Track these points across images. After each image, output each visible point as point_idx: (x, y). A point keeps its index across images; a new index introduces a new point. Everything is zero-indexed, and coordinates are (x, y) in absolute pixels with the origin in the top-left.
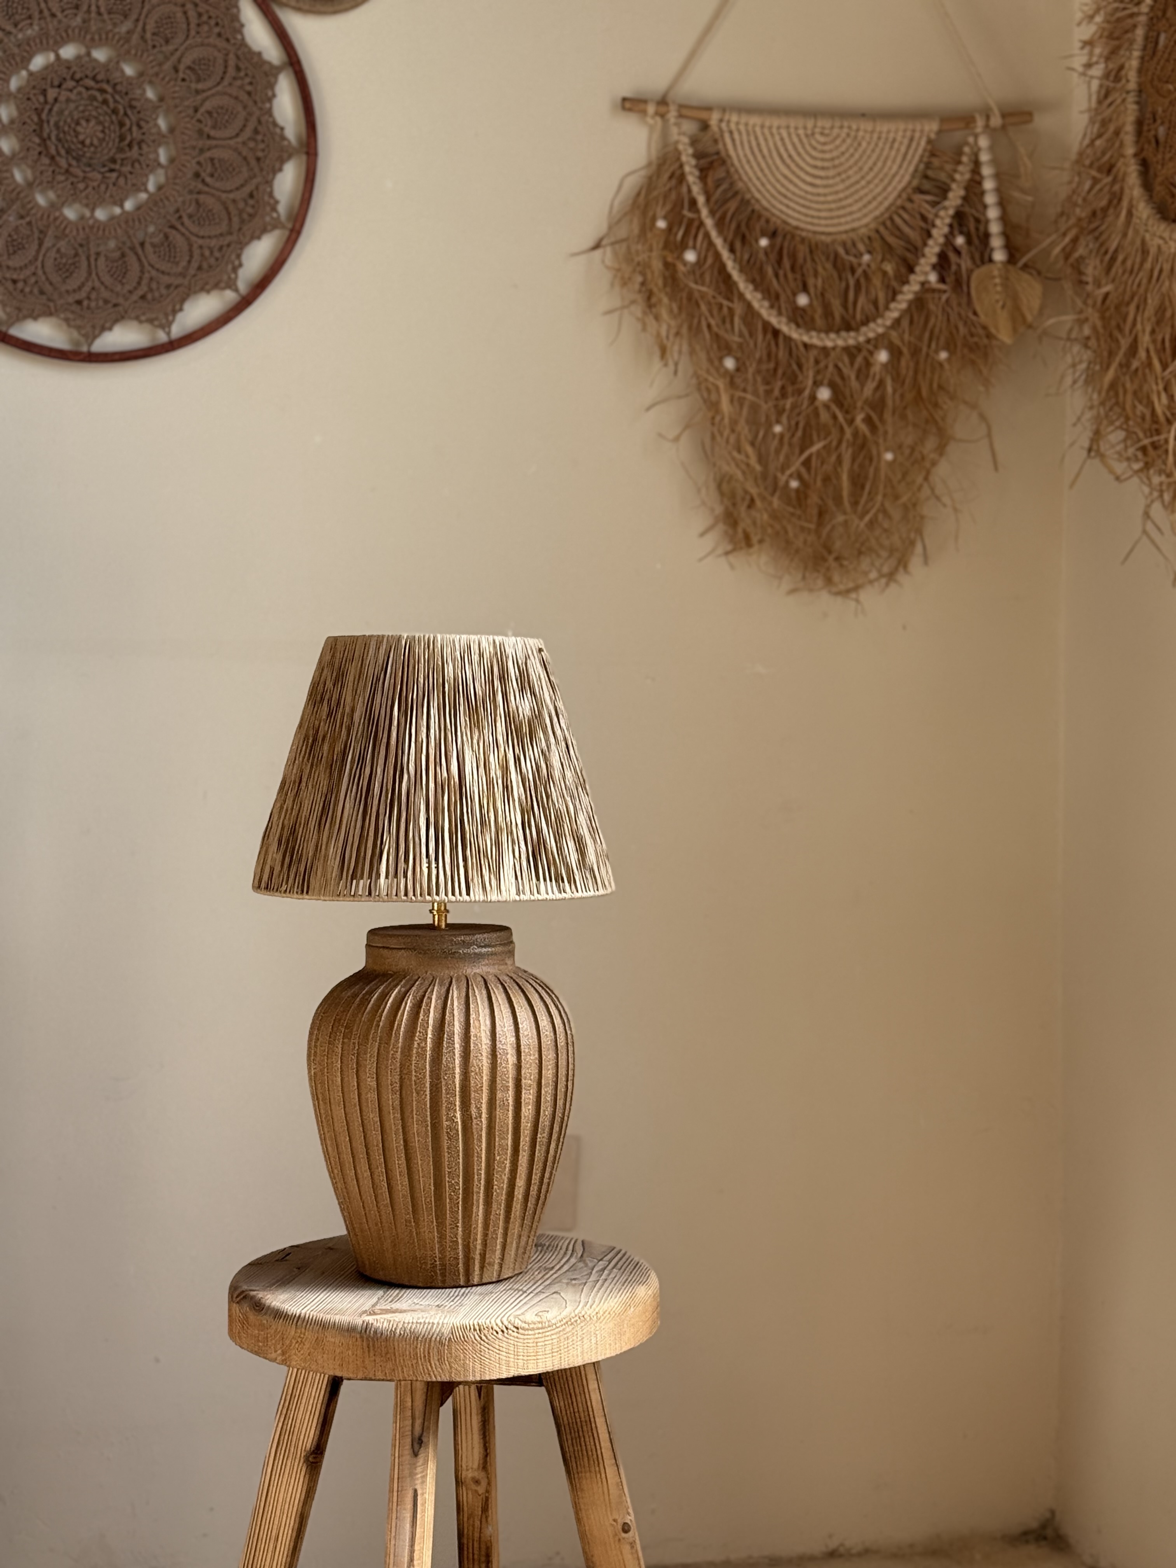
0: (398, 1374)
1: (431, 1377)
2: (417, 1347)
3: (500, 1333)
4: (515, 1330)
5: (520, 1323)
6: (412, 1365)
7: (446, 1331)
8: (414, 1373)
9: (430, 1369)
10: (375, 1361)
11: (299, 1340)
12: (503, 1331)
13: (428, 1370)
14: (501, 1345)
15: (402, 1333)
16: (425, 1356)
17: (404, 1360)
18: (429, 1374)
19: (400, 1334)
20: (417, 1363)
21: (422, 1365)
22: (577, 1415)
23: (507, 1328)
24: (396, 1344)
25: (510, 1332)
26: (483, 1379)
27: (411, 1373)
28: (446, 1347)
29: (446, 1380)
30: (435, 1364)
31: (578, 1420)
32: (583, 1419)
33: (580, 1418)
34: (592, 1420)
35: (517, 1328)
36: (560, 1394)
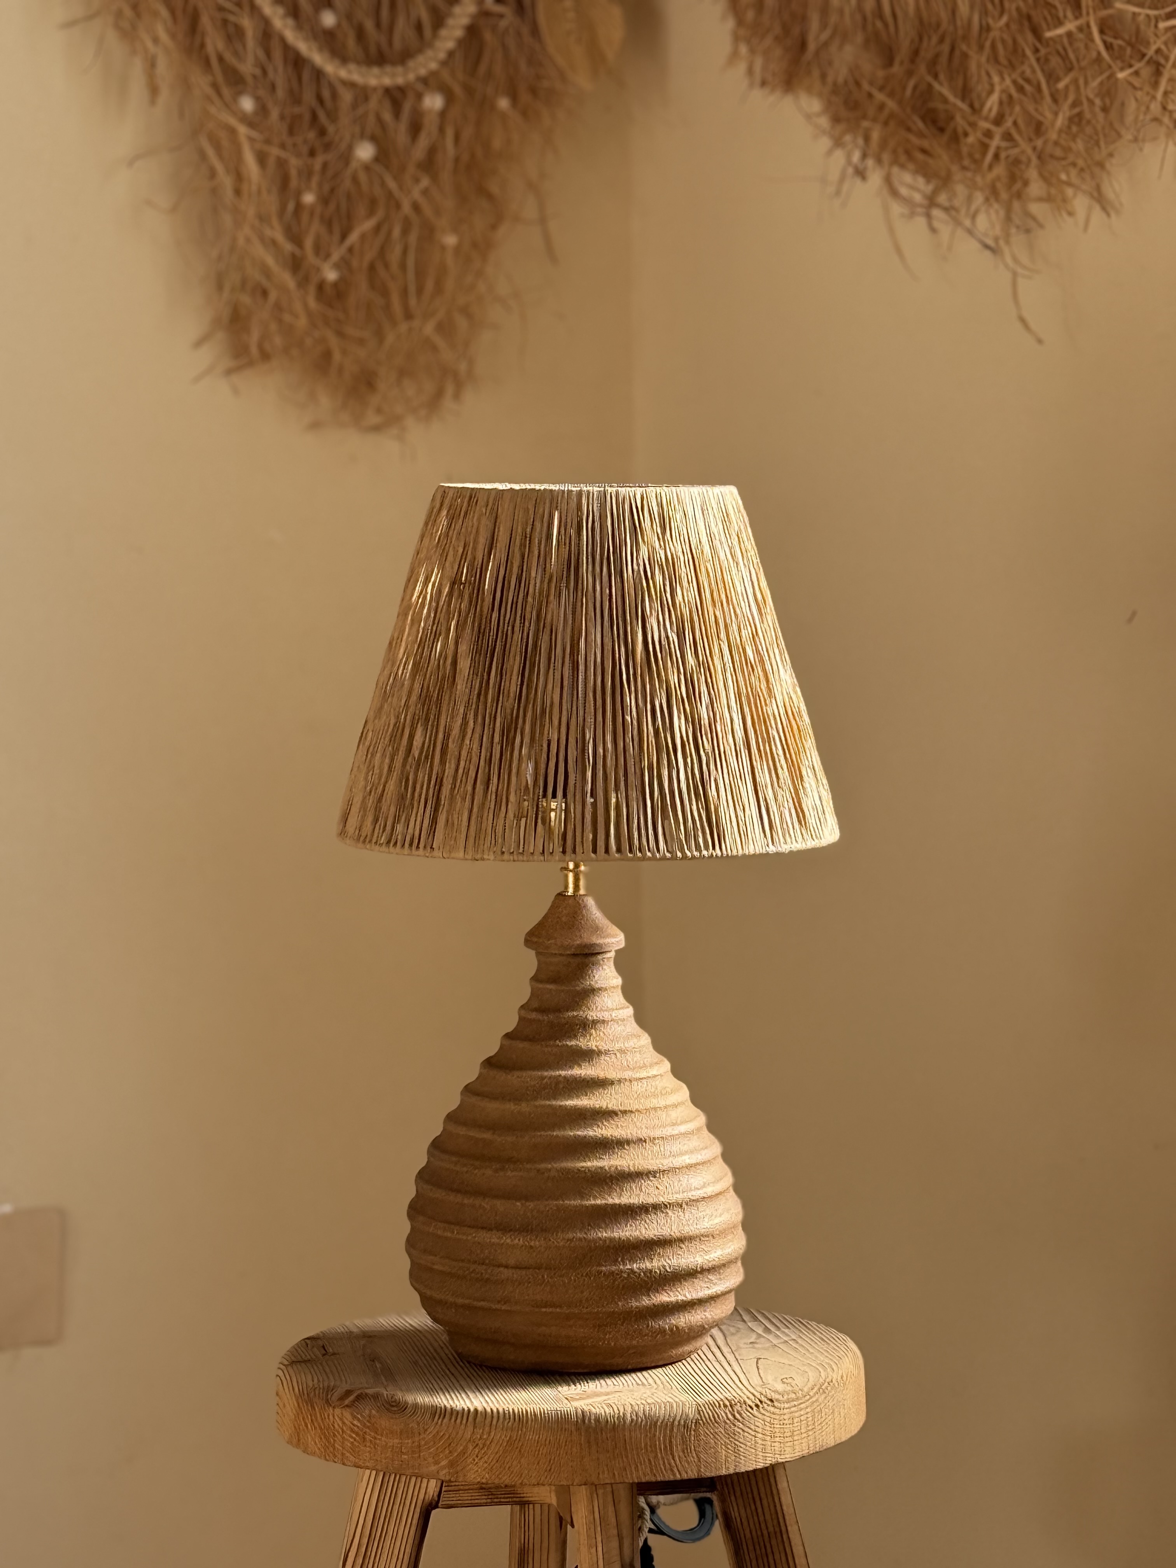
0: (631, 1474)
1: (674, 1475)
2: (655, 1435)
3: (755, 1408)
4: (769, 1403)
5: (773, 1394)
6: (649, 1460)
7: (692, 1413)
8: (651, 1470)
9: (673, 1464)
10: (598, 1459)
11: (480, 1443)
12: (757, 1406)
13: (670, 1464)
14: (757, 1424)
15: (634, 1417)
16: (665, 1447)
17: (638, 1454)
18: (672, 1471)
19: (632, 1420)
20: (656, 1457)
21: (663, 1458)
22: (763, 1525)
23: (761, 1402)
24: (627, 1434)
25: (765, 1405)
26: (737, 1471)
27: (648, 1470)
28: (693, 1433)
29: (693, 1477)
30: (679, 1457)
31: (765, 1532)
32: (771, 1529)
33: (767, 1528)
34: (783, 1529)
35: (771, 1401)
36: (740, 1501)
